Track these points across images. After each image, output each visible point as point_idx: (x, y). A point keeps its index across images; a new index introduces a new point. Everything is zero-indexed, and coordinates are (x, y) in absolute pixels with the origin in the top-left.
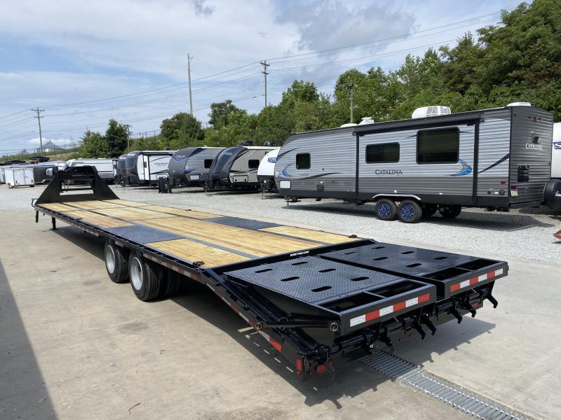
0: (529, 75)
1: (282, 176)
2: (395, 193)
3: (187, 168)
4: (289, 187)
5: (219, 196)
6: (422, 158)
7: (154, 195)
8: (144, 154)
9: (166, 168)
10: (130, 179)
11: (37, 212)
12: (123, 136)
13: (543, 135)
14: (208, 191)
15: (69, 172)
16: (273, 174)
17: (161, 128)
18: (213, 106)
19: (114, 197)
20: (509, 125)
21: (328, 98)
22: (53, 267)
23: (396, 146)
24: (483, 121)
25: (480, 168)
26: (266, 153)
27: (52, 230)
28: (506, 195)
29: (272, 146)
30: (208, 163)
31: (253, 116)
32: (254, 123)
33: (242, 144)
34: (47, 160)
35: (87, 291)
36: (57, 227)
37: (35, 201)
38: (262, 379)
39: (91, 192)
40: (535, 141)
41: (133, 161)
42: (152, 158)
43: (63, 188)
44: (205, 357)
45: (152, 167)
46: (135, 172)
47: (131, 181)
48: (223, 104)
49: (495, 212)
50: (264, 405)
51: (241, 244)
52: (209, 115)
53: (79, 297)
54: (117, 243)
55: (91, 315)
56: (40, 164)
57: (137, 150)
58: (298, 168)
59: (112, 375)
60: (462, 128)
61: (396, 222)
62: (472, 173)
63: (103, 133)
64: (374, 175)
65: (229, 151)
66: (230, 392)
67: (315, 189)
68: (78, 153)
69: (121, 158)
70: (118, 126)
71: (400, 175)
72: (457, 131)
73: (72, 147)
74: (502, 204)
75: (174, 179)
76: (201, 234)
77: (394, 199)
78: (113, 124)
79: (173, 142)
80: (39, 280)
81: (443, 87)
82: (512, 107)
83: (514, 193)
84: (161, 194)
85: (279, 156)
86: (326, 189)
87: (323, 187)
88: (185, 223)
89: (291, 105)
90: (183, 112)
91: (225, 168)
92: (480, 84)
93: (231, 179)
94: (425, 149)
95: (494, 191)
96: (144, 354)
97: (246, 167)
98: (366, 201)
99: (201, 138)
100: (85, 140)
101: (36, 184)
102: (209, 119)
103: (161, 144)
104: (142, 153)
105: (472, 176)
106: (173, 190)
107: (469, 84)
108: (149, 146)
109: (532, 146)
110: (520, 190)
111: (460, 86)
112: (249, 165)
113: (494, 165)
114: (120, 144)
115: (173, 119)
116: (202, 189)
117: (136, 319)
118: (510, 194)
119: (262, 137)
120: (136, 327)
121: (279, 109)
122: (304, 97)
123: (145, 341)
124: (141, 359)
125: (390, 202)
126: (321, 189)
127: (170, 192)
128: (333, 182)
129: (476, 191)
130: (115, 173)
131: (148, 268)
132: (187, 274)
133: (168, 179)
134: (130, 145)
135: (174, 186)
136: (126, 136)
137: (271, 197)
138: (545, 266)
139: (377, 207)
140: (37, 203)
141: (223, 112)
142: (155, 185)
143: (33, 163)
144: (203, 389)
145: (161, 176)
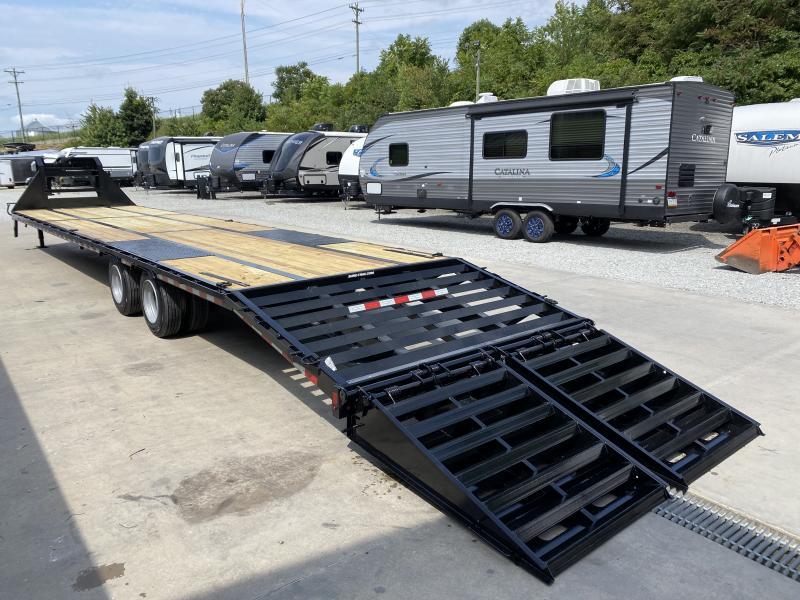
0: (725, 36)
1: (370, 176)
2: (520, 202)
3: (237, 162)
4: (379, 192)
5: (284, 204)
6: (557, 153)
7: (190, 201)
8: (175, 141)
9: (207, 162)
10: (155, 179)
11: (16, 222)
12: (146, 114)
13: (718, 121)
14: (268, 197)
15: (60, 165)
16: (357, 174)
17: (202, 102)
18: (280, 71)
19: (128, 202)
20: (670, 107)
21: (446, 64)
22: (38, 295)
23: (522, 135)
24: (637, 102)
25: (631, 167)
26: (351, 142)
27: (39, 247)
28: (661, 204)
29: (361, 132)
30: (268, 156)
31: (338, 87)
32: (340, 97)
33: (318, 129)
34: (31, 148)
35: (85, 326)
36: (46, 244)
37: (12, 207)
38: (301, 422)
39: (94, 194)
40: (707, 131)
41: (160, 151)
42: (186, 148)
43: (53, 188)
44: (233, 400)
45: (187, 160)
46: (163, 168)
47: (158, 180)
48: (294, 68)
49: (648, 228)
50: (297, 449)
51: (289, 263)
52: (273, 84)
53: (74, 333)
54: (124, 262)
55: (89, 353)
56: (22, 155)
57: (166, 135)
58: (392, 165)
59: (112, 420)
60: (610, 110)
61: (521, 242)
62: (620, 174)
63: (117, 110)
64: (493, 176)
65: (299, 139)
66: (258, 437)
67: (415, 195)
68: (78, 138)
69: (142, 147)
70: (138, 98)
71: (527, 177)
72: (602, 115)
73: (71, 130)
74: (656, 216)
75: (219, 179)
76: (237, 250)
77: (519, 210)
78: (131, 95)
79: (220, 124)
80: (19, 312)
81: (609, 50)
82: (675, 83)
83: (672, 202)
84: (200, 200)
85: (366, 147)
86: (429, 196)
87: (425, 192)
88: (219, 236)
89: (393, 71)
90: (234, 79)
91: (292, 164)
92: (659, 48)
93: (301, 180)
94: (561, 140)
95: (647, 200)
96: (154, 398)
97: (323, 163)
98: (481, 213)
99: (262, 118)
100: (89, 119)
101: (17, 185)
102: (273, 90)
103: (203, 127)
104: (172, 140)
105: (620, 178)
106: (218, 195)
107: (645, 46)
108: (184, 131)
109: (702, 138)
110: (681, 199)
111: (633, 50)
112: (328, 159)
113: (648, 164)
114: (141, 125)
115: (220, 90)
116: (259, 194)
117: (149, 358)
118: (666, 202)
119: (350, 119)
120: (147, 368)
121: (375, 76)
122: (412, 59)
123: (158, 384)
124: (151, 403)
125: (514, 214)
126: (422, 195)
127: (214, 198)
128: (439, 185)
129: (624, 199)
130: (135, 170)
131: (164, 294)
132: (210, 298)
133: (209, 178)
134: (157, 128)
135: (219, 189)
136: (149, 114)
137: (359, 207)
138: (694, 297)
139: (495, 221)
140: (15, 209)
141: (293, 80)
142: (192, 187)
143: (11, 153)
144: (225, 434)
145: (201, 174)
